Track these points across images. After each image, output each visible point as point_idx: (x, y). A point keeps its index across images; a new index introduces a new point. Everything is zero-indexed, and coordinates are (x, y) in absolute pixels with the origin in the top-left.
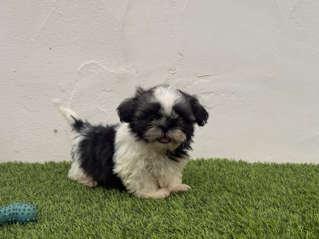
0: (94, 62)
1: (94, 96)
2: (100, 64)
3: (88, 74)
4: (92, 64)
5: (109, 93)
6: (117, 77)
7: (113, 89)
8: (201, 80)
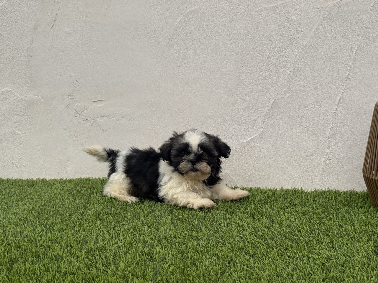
0: (8, 89)
1: (10, 120)
2: (13, 91)
3: (4, 100)
4: (6, 91)
5: (22, 117)
6: (27, 102)
7: (24, 113)
8: (95, 104)
